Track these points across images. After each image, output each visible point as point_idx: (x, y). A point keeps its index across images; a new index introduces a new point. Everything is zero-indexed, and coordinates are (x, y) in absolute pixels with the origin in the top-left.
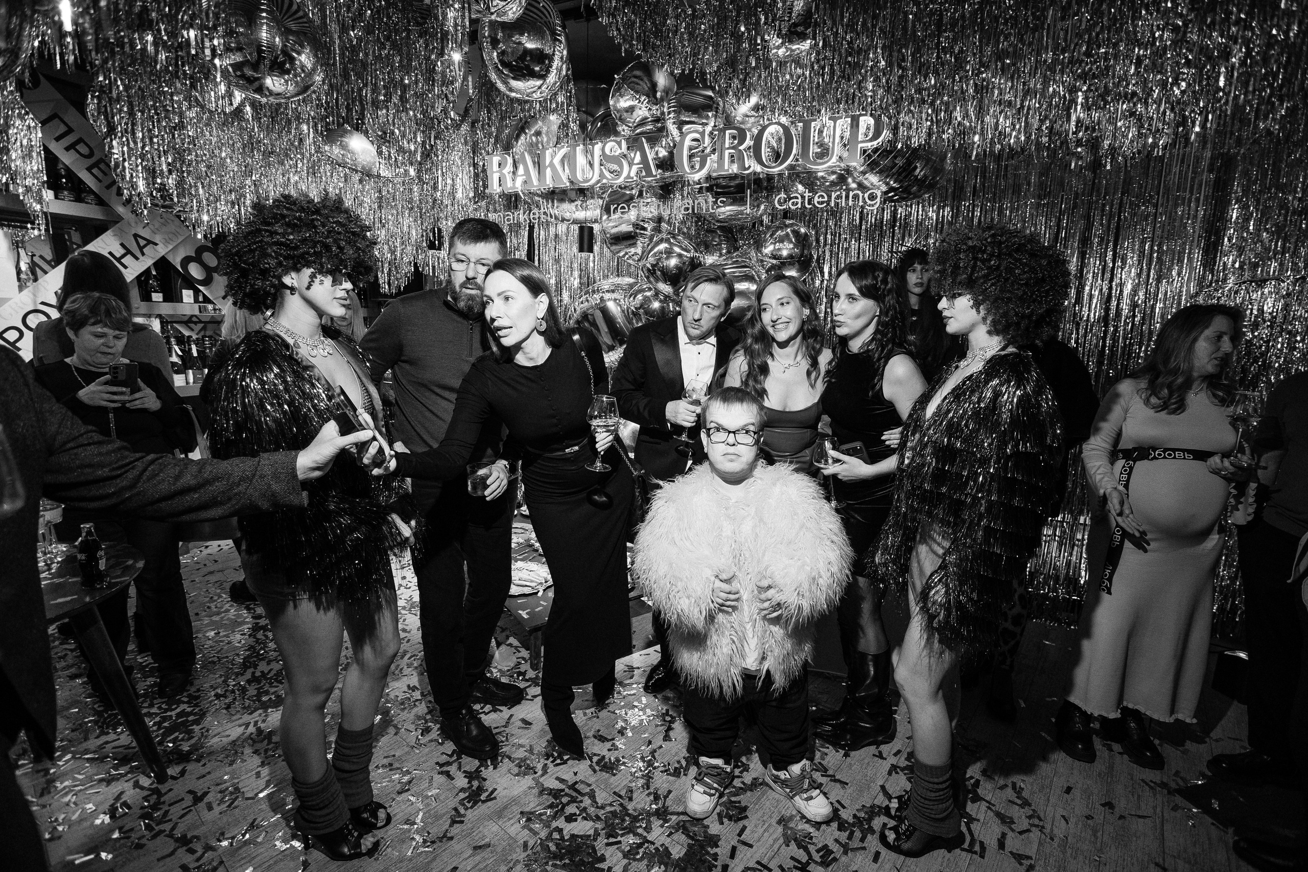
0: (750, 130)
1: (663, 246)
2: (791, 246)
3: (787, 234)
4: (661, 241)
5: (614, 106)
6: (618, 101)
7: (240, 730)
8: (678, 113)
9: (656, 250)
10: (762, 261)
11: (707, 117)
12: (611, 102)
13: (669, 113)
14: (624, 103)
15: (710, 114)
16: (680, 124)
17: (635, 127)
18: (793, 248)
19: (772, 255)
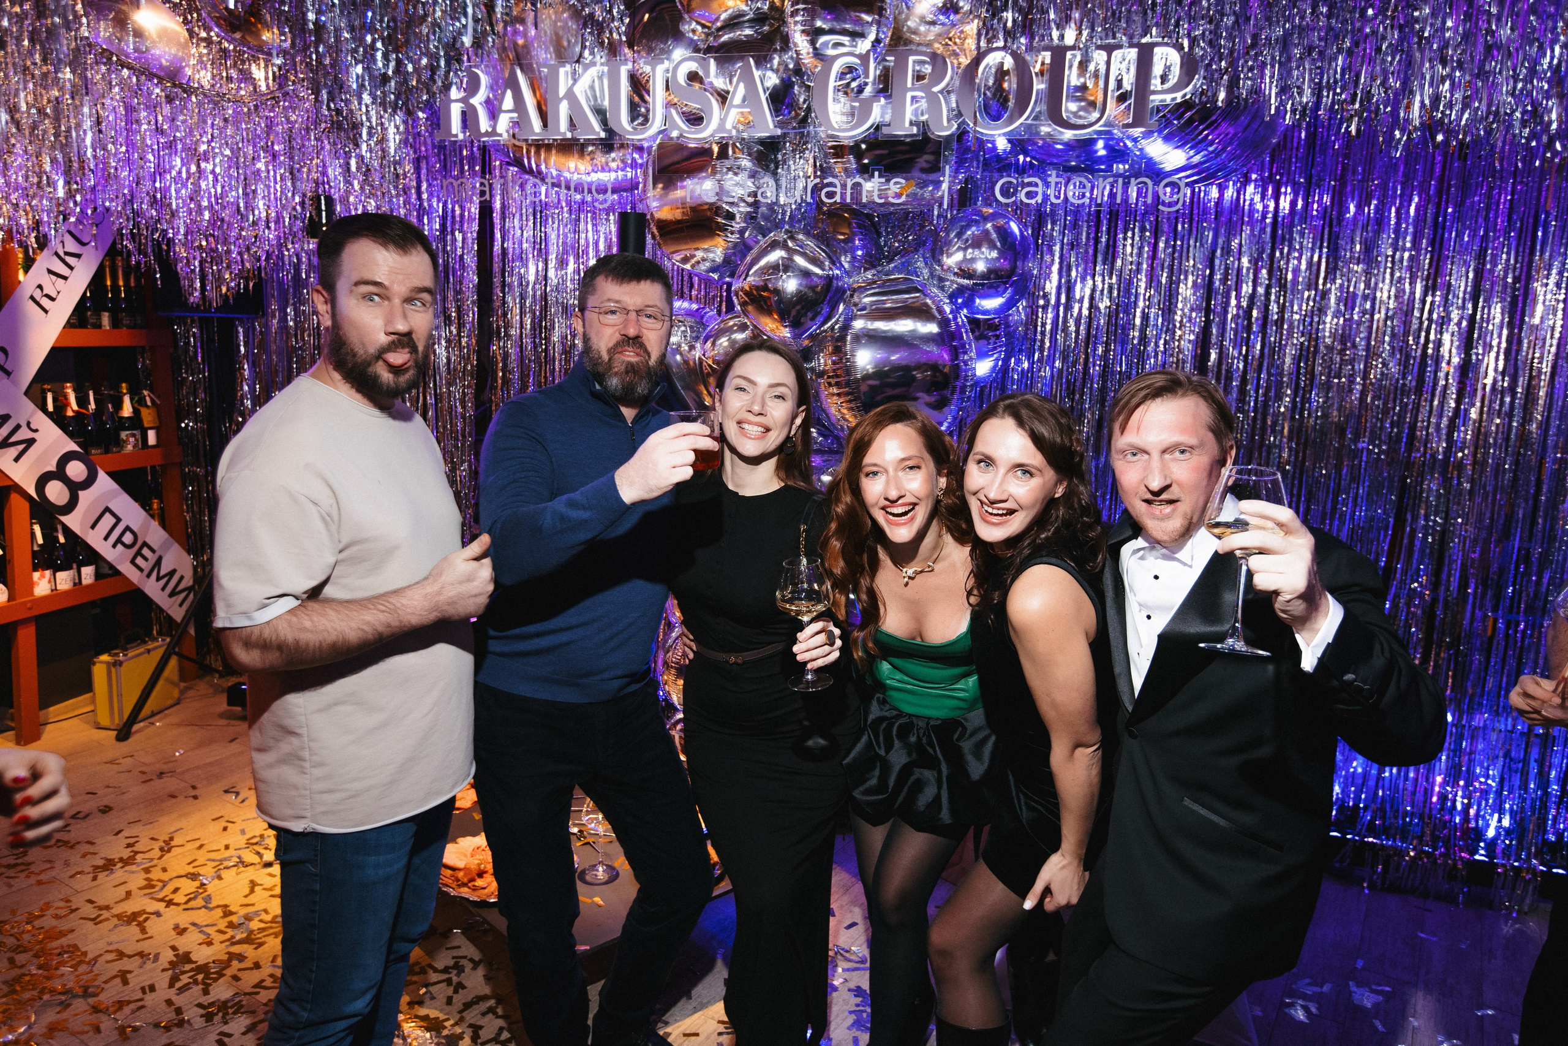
1: (776, 255)
2: (994, 254)
3: (986, 232)
4: (774, 245)
8: (812, 15)
10: (941, 280)
11: (859, 21)
13: (794, 14)
16: (814, 34)
17: (719, 29)
18: (998, 259)
19: (960, 269)
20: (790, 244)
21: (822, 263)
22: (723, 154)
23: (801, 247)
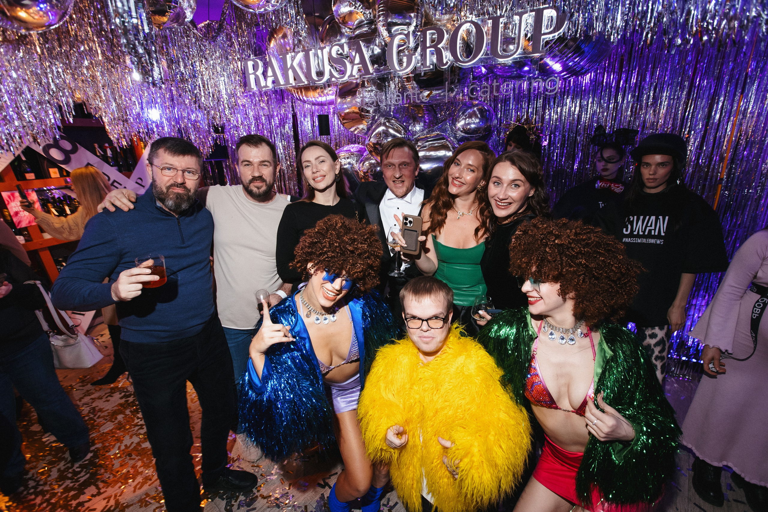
0: (445, 25)
1: (381, 129)
2: (478, 120)
3: (475, 112)
5: (337, 11)
6: (339, 8)
7: (104, 503)
8: (386, 16)
9: (377, 131)
10: (455, 134)
11: (410, 18)
12: (334, 9)
13: (379, 16)
14: (345, 9)
15: (412, 15)
16: (389, 26)
17: (355, 29)
18: (479, 122)
19: (463, 128)
20: (387, 124)
21: (401, 132)
22: (363, 85)
23: (392, 125)
